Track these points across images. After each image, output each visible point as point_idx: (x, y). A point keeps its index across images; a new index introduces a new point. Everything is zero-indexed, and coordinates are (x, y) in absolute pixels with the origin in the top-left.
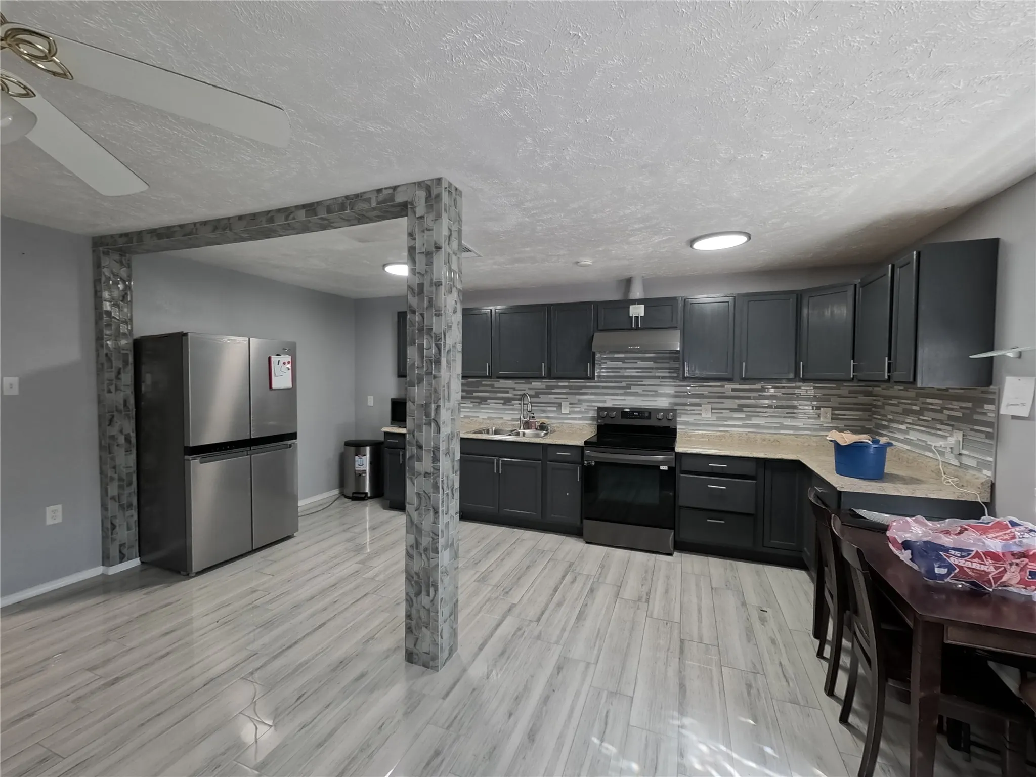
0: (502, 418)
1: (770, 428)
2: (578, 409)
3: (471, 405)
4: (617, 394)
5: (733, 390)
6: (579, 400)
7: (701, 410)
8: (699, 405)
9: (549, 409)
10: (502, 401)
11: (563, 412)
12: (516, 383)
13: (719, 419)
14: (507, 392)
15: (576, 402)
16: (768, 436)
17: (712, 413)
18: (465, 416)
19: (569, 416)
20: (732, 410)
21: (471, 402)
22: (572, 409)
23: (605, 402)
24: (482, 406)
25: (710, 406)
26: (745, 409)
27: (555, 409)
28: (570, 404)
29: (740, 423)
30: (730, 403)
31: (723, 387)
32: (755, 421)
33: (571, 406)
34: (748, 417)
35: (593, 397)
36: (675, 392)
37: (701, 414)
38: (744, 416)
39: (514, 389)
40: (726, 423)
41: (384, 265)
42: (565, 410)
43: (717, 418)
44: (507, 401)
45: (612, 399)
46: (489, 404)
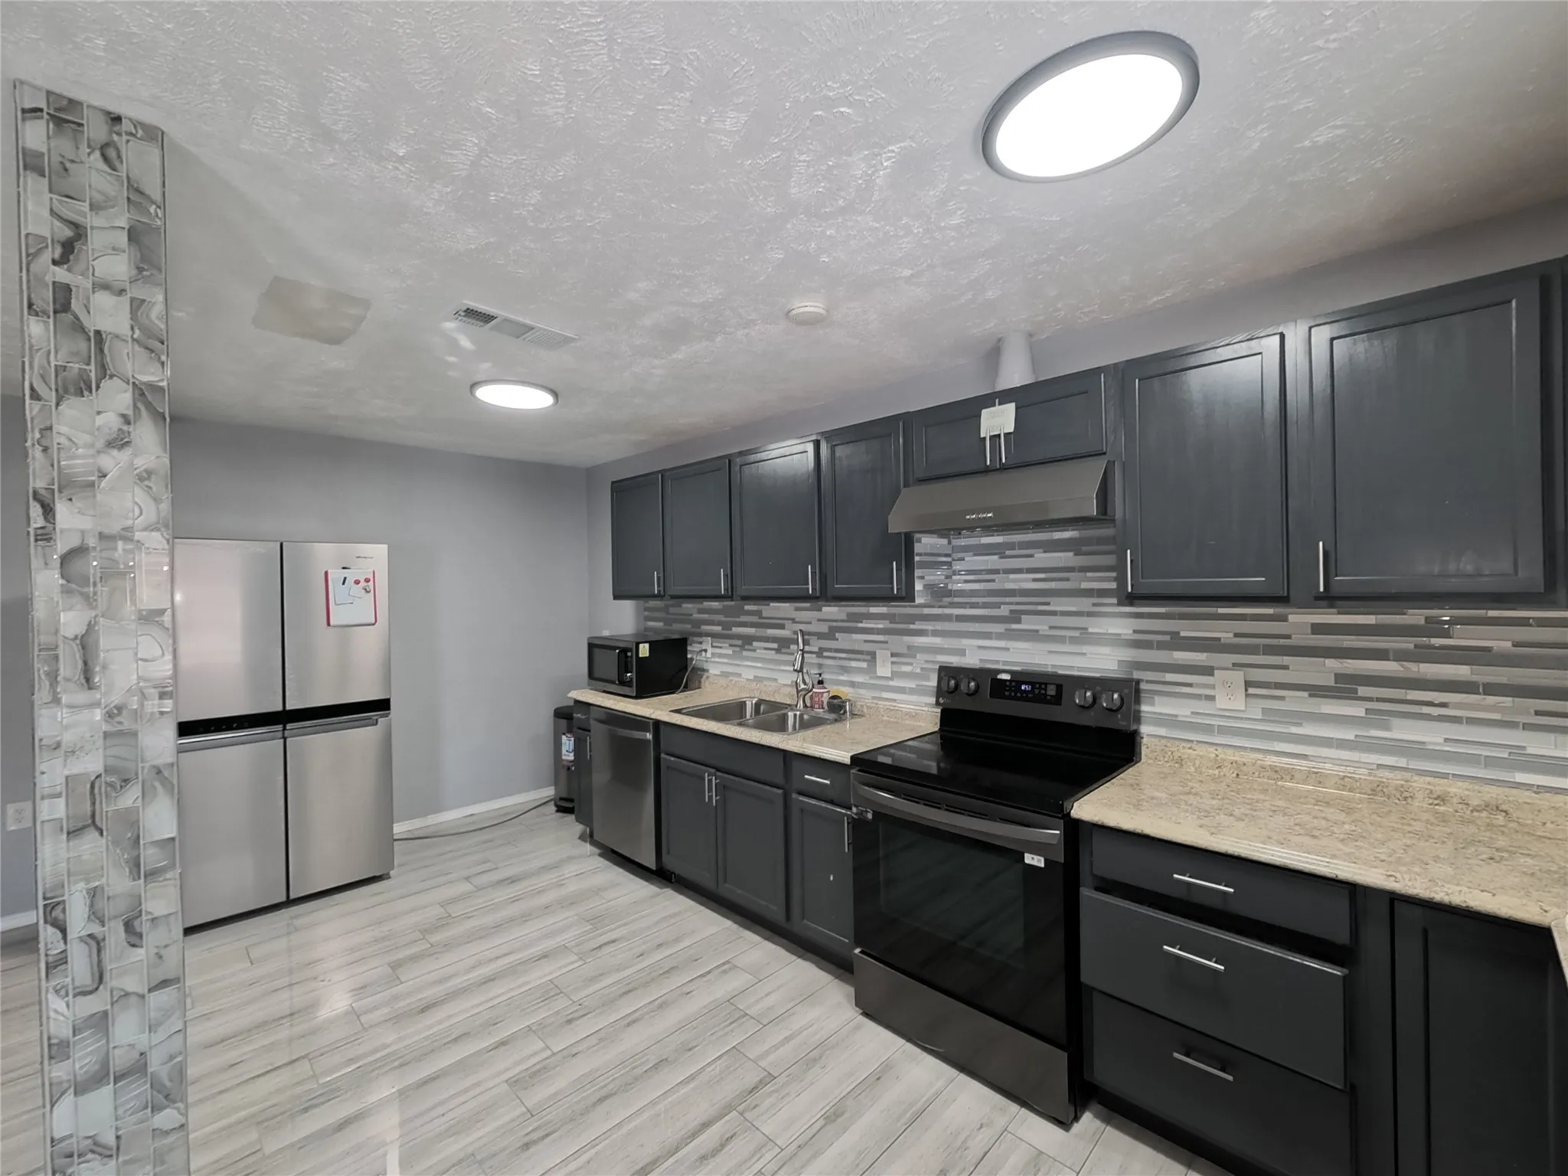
0: (776, 680)
1: (1472, 760)
2: (907, 669)
3: (730, 652)
4: (987, 636)
5: (1317, 629)
6: (909, 647)
7: (1213, 687)
8: (1208, 671)
9: (854, 664)
10: (775, 646)
11: (878, 674)
12: (797, 609)
13: (1269, 715)
14: (782, 627)
15: (905, 651)
16: (1457, 789)
17: (1247, 695)
18: (722, 672)
19: (891, 683)
20: (1316, 691)
21: (731, 645)
22: (896, 668)
23: (962, 652)
24: (745, 653)
25: (1238, 676)
26: (1362, 691)
27: (864, 665)
28: (893, 655)
29: (1349, 735)
30: (1303, 669)
31: (1284, 619)
32: (1404, 731)
33: (894, 659)
34: (1376, 718)
35: (937, 641)
36: (1135, 632)
37: (1212, 698)
38: (1361, 713)
39: (793, 620)
40: (1294, 730)
41: (474, 386)
42: (884, 669)
43: (1265, 711)
44: (783, 644)
45: (980, 647)
46: (754, 650)
